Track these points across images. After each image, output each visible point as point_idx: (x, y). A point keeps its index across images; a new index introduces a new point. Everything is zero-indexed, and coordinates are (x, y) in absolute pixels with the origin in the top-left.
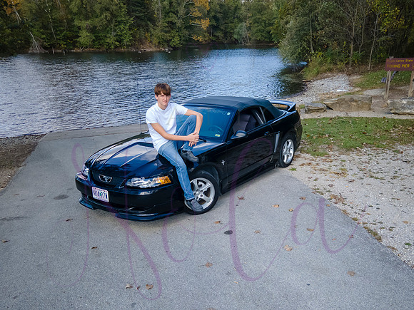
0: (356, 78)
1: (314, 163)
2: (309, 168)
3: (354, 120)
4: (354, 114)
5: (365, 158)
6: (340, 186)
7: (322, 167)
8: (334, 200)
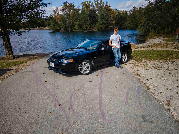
0: (166, 38)
1: (135, 63)
2: (132, 64)
3: (158, 51)
4: (159, 49)
5: (156, 63)
6: (142, 71)
7: (138, 64)
8: (137, 75)
